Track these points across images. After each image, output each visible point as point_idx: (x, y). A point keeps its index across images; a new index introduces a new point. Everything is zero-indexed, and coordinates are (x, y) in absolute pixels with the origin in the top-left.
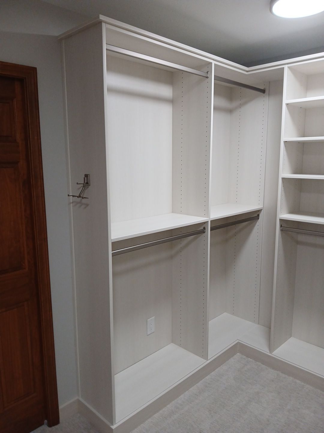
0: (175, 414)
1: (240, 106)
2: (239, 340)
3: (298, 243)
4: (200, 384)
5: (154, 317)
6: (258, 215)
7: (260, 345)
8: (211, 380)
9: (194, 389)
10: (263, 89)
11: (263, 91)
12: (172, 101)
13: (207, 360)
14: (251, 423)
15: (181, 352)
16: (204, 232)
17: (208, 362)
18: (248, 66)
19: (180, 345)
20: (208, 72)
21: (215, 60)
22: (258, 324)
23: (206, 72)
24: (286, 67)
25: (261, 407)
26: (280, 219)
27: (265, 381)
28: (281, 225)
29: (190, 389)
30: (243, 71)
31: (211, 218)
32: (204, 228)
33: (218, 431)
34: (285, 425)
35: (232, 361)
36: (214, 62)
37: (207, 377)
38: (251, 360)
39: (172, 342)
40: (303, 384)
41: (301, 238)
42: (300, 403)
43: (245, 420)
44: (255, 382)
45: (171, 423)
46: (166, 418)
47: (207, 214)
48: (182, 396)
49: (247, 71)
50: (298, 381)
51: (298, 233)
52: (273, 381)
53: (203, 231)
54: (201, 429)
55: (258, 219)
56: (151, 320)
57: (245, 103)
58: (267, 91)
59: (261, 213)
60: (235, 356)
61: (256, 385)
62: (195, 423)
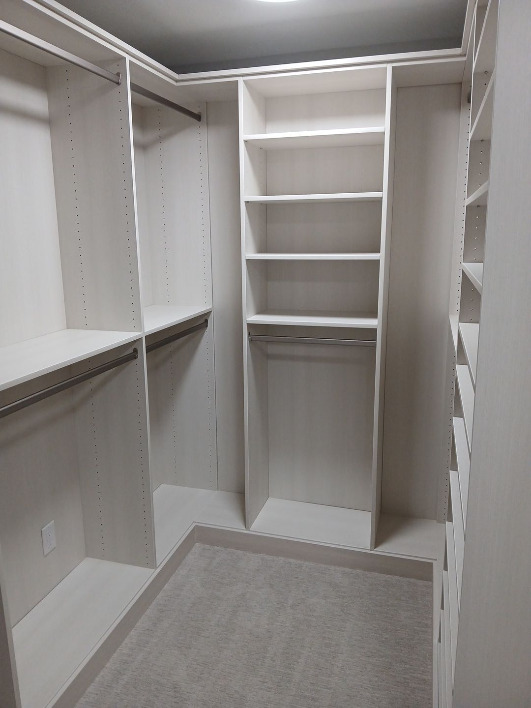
0: (124, 674)
1: (161, 139)
2: (196, 522)
3: (268, 356)
4: (151, 611)
5: (53, 521)
6: (206, 321)
7: (229, 521)
8: (167, 598)
9: (143, 623)
10: (197, 113)
11: (198, 117)
12: (49, 122)
13: (156, 568)
14: (247, 644)
15: (108, 567)
16: (136, 357)
17: (158, 570)
18: (179, 72)
19: (103, 557)
20: (118, 74)
21: (131, 54)
22: (218, 490)
23: (116, 73)
24: (241, 80)
25: (253, 616)
26: (247, 324)
27: (248, 574)
28: (249, 332)
29: (137, 624)
30: (171, 80)
31: (145, 331)
32: (135, 350)
33: (202, 674)
34: (293, 629)
35: (190, 558)
36: (128, 58)
37: (159, 597)
38: (219, 548)
39: (87, 556)
40: (299, 562)
41: (272, 349)
42: (303, 591)
43: (236, 644)
44: (235, 580)
45: (121, 691)
46: (110, 686)
47: (140, 326)
48: (127, 640)
49: (177, 81)
50: (292, 561)
51: (267, 342)
52: (258, 570)
53: (134, 355)
54: (174, 683)
55: (207, 326)
56: (49, 528)
57: (170, 135)
58: (204, 118)
59: (210, 317)
60: (193, 549)
61: (237, 584)
62: (161, 676)
